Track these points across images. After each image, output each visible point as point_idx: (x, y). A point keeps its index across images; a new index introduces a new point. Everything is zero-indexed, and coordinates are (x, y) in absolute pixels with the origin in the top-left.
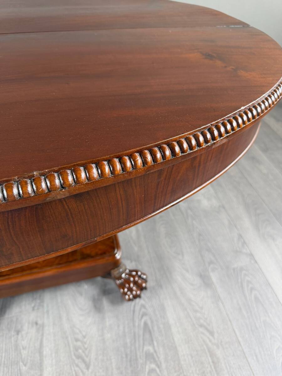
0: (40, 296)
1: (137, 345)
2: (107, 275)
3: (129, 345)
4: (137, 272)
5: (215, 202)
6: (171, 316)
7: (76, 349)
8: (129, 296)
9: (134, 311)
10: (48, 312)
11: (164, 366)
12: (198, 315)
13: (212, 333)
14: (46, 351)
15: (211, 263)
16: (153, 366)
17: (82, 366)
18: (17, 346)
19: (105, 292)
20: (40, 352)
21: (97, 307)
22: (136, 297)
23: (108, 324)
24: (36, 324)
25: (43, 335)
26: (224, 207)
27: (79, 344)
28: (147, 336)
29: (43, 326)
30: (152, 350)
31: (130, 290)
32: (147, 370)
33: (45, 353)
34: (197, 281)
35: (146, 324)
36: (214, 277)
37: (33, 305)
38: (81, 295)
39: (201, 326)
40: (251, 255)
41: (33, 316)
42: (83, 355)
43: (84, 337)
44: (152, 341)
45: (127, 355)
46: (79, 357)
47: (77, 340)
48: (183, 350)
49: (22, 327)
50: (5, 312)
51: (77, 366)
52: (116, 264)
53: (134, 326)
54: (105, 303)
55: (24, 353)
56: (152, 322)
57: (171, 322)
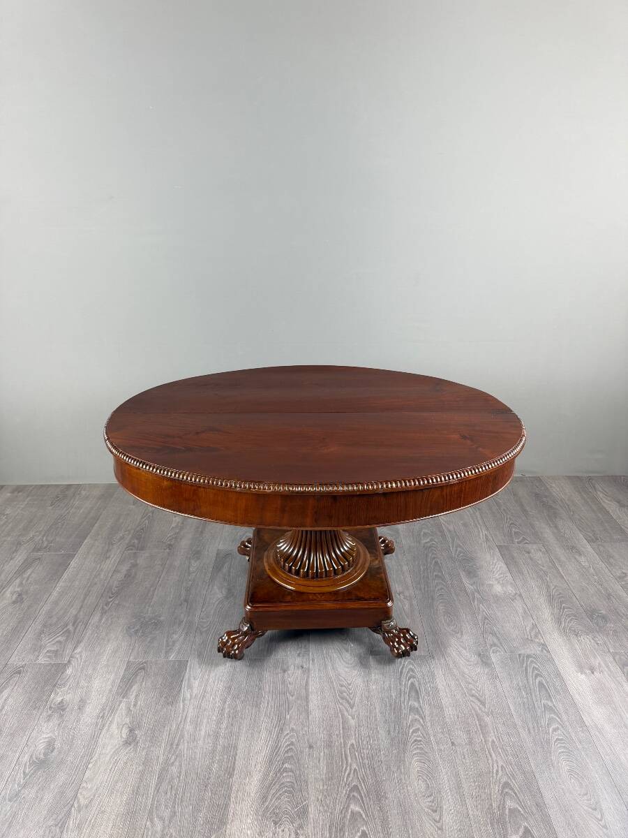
0: (305, 646)
1: (402, 699)
2: (377, 628)
3: (394, 697)
4: (408, 631)
5: (510, 589)
6: (441, 681)
7: (341, 692)
8: (398, 649)
9: (401, 672)
10: (313, 660)
11: (428, 718)
12: (471, 686)
13: (483, 704)
14: (312, 688)
15: (495, 645)
16: (417, 717)
17: (347, 705)
18: (283, 682)
19: (373, 651)
20: (307, 690)
21: (363, 663)
22: (405, 654)
23: (373, 678)
24: (302, 668)
25: (308, 677)
26: (520, 595)
27: (343, 688)
28: (413, 694)
29: (309, 669)
30: (416, 704)
31: (400, 643)
32: (410, 719)
33: (310, 690)
34: (474, 658)
35: (412, 683)
36: (494, 658)
37: (298, 652)
38: (347, 651)
39: (473, 696)
40: (544, 646)
41: (298, 661)
42: (348, 697)
43: (350, 685)
44: (418, 698)
45: (391, 705)
46: (342, 698)
47: (342, 686)
48: (449, 712)
49: (288, 667)
50: (271, 654)
51: (342, 704)
52: (387, 614)
53: (401, 684)
54: (372, 661)
55: (291, 687)
56: (420, 684)
57: (440, 687)
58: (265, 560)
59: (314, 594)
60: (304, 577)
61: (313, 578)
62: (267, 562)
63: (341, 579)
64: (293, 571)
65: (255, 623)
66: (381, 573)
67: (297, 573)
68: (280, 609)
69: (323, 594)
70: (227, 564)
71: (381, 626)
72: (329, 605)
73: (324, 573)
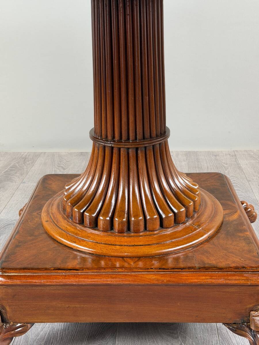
58: (44, 209)
59: (123, 257)
60: (105, 231)
61: (121, 232)
62: (48, 212)
63: (172, 236)
64: (87, 221)
65: (8, 308)
66: (245, 231)
67: (95, 224)
68: (55, 281)
69: (139, 258)
70: (5, 235)
71: (248, 321)
72: (152, 277)
73: (142, 224)
